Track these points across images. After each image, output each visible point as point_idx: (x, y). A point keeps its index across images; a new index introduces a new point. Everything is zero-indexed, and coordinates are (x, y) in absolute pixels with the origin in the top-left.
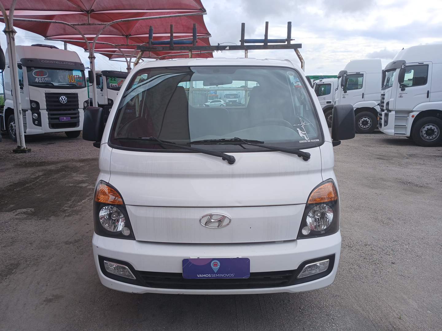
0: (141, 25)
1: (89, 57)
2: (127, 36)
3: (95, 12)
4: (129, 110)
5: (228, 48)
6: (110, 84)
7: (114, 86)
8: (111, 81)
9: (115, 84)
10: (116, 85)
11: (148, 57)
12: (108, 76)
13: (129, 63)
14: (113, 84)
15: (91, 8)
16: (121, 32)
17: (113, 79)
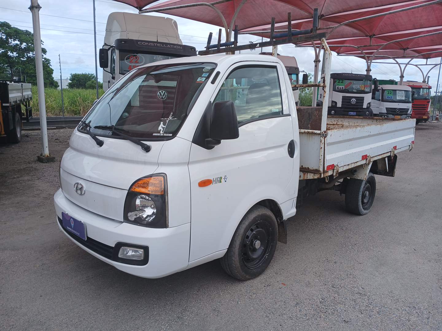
0: (385, 24)
1: (314, 61)
2: (370, 37)
3: (325, 16)
4: (352, 113)
5: (258, 45)
6: (337, 87)
7: (340, 88)
8: (339, 84)
9: (341, 87)
10: (343, 87)
11: (402, 57)
12: (335, 79)
13: (369, 63)
14: (340, 87)
15: (321, 14)
16: (364, 33)
17: (341, 81)
